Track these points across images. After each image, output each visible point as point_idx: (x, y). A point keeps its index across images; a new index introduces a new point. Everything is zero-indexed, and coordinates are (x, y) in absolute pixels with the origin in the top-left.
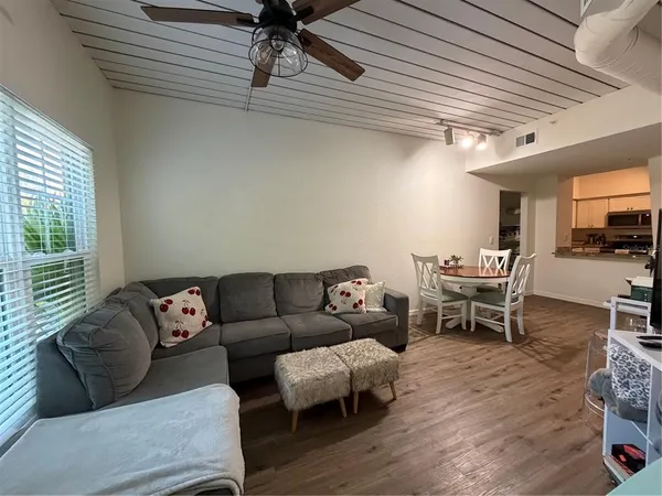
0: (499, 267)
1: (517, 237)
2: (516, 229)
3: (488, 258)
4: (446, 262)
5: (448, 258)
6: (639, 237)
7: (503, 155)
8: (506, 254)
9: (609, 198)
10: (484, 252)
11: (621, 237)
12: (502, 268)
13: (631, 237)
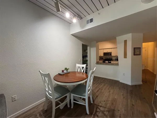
0: (82, 71)
1: (87, 59)
2: (86, 56)
3: (79, 67)
4: (63, 71)
5: (64, 69)
6: (109, 58)
7: (83, 28)
8: (85, 66)
9: (104, 49)
10: (78, 65)
11: (106, 58)
12: (83, 72)
13: (107, 58)
